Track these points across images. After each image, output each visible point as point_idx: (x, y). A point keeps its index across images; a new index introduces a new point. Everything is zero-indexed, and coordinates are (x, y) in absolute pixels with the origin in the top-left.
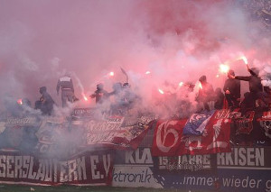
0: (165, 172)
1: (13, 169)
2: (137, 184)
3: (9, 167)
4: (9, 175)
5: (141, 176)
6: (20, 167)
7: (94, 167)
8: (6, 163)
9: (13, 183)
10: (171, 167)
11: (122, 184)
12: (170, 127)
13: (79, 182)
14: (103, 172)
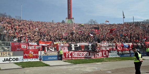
0: (120, 54)
1: (83, 55)
2: (114, 57)
3: (82, 55)
4: (82, 57)
5: (115, 55)
6: (85, 55)
7: (104, 54)
8: (81, 54)
9: (84, 58)
10: (122, 53)
11: (110, 57)
12: (120, 46)
13: (101, 57)
14: (106, 55)
